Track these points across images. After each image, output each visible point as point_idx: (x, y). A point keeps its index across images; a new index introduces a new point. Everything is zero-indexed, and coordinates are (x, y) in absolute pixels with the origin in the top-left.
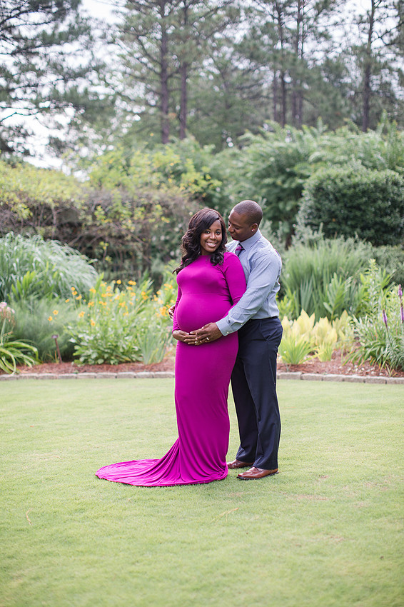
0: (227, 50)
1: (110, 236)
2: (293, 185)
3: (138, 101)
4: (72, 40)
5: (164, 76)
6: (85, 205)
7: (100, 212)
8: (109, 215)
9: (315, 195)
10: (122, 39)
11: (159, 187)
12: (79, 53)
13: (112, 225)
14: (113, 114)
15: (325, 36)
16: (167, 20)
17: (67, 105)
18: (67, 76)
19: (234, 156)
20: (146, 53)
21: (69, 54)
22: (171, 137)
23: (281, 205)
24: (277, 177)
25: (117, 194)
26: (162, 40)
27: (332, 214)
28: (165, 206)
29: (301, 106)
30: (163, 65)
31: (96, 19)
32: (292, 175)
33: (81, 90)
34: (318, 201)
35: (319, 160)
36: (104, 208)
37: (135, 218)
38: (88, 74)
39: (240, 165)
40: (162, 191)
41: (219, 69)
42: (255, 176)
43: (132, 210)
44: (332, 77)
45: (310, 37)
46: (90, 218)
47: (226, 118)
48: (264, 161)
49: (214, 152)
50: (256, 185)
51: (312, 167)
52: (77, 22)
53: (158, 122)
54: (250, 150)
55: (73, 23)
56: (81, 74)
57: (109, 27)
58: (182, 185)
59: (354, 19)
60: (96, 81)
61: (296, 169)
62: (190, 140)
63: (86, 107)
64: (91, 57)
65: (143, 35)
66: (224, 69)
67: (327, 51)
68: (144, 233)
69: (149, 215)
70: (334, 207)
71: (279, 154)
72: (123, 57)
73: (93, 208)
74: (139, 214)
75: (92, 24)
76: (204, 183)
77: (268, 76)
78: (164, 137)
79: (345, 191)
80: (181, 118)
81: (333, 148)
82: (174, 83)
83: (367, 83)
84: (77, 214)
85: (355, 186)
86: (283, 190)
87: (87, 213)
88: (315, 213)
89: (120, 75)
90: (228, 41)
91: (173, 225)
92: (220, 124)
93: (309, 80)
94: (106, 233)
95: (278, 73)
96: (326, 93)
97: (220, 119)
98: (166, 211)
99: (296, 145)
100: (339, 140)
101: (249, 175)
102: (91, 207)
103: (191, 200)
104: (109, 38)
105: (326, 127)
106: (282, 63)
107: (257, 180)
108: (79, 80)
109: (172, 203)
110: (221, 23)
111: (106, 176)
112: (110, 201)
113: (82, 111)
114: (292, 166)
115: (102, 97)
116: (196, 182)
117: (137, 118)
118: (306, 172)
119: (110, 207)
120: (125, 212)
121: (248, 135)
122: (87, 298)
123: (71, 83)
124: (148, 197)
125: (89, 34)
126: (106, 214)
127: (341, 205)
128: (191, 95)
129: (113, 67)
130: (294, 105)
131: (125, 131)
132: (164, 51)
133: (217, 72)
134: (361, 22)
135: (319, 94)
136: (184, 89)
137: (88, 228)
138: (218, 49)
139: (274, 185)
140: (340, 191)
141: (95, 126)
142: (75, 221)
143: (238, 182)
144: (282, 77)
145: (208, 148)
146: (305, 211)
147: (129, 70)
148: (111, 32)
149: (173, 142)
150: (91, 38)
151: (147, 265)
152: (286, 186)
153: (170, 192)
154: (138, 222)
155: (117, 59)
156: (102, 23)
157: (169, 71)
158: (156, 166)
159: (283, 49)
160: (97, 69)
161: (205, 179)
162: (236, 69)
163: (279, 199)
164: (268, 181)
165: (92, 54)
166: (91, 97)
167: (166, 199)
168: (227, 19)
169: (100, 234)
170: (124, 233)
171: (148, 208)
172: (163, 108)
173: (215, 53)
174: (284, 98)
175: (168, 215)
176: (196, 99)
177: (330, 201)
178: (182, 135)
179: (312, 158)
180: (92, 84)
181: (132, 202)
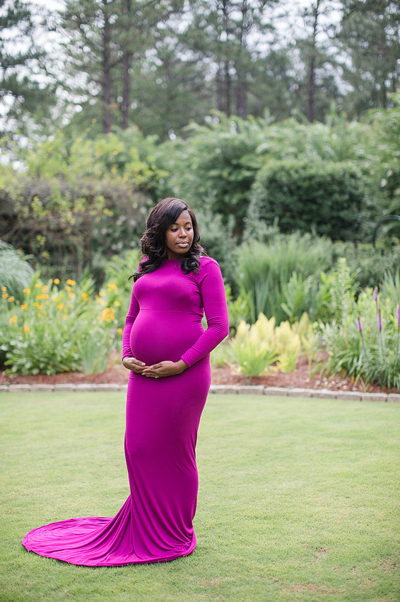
0: (171, 41)
1: (48, 229)
2: (240, 178)
3: (79, 91)
4: (11, 25)
5: (107, 65)
6: (21, 195)
7: (37, 204)
8: (48, 206)
9: (268, 188)
10: (64, 26)
11: (101, 177)
12: (18, 39)
13: (51, 217)
14: (54, 102)
15: (270, 27)
16: (109, 7)
17: (6, 93)
18: (6, 63)
19: (178, 147)
20: (88, 42)
21: (8, 40)
22: (114, 127)
23: (227, 198)
24: (222, 169)
25: (55, 184)
26: (104, 28)
27: (286, 208)
28: (108, 197)
29: (245, 98)
30: (106, 54)
31: (37, 5)
32: (238, 167)
33: (20, 78)
34: (271, 194)
35: (265, 152)
36: (41, 199)
37: (76, 210)
38: (28, 61)
39: (185, 156)
40: (105, 181)
41: (162, 60)
42: (200, 168)
43: (72, 201)
44: (277, 69)
45: (254, 29)
46: (26, 210)
47: (169, 110)
48: (210, 153)
49: (157, 143)
50: (201, 177)
51: (260, 159)
52: (16, 7)
53: (99, 112)
54: (196, 141)
55: (12, 7)
56: (21, 60)
57: (50, 14)
58: (127, 175)
59: (299, 12)
60: (36, 69)
61: (244, 160)
62: (133, 130)
63: (24, 94)
64: (31, 44)
65: (85, 23)
66: (168, 59)
67: (272, 43)
68: (85, 226)
69: (90, 207)
70: (288, 200)
71: (225, 145)
72: (64, 45)
73: (29, 200)
74: (80, 205)
75: (32, 9)
76: (149, 173)
77: (212, 68)
78: (106, 128)
79: (300, 183)
80: (124, 108)
81: (281, 140)
82: (116, 73)
83: (311, 76)
84: (12, 205)
85: (311, 178)
86: (229, 183)
87: (23, 204)
88: (268, 207)
89: (61, 65)
90: (171, 31)
91: (115, 217)
92: (163, 116)
93: (254, 73)
94: (44, 226)
95: (223, 65)
96: (271, 84)
97: (162, 110)
98: (110, 203)
99: (242, 137)
100: (287, 132)
101: (195, 167)
102: (27, 198)
103: (135, 191)
104: (50, 25)
105: (273, 118)
106: (227, 54)
107: (202, 172)
108: (18, 67)
109: (115, 195)
110: (164, 13)
111: (44, 165)
112: (47, 192)
113: (21, 99)
114: (238, 157)
115: (42, 86)
116: (141, 173)
117: (79, 109)
118: (254, 165)
119: (48, 199)
120: (64, 203)
121: (193, 125)
122: (20, 299)
123: (10, 71)
124: (90, 188)
125: (29, 19)
126: (44, 206)
127: (295, 198)
128: (134, 85)
129: (53, 56)
130: (238, 97)
131: (66, 122)
132: (106, 39)
133: (159, 63)
134: (306, 14)
135: (264, 87)
136: (126, 79)
137: (25, 220)
138: (161, 39)
139: (220, 177)
140: (294, 183)
141: (35, 115)
142: (10, 213)
143: (182, 174)
144: (227, 68)
145: (152, 139)
146: (256, 204)
147: (70, 59)
148: (51, 18)
149: (115, 132)
150: (31, 25)
151: (87, 261)
152: (233, 178)
153: (114, 183)
154: (79, 214)
155: (59, 47)
156: (42, 9)
157: (111, 61)
158: (98, 154)
159: (228, 40)
160: (37, 56)
161: (150, 169)
162: (179, 61)
163: (225, 192)
164: (214, 173)
165: (32, 40)
166: (30, 86)
167: (109, 190)
168: (170, 9)
169: (37, 227)
170: (63, 226)
171: (90, 199)
172: (104, 97)
173: (159, 44)
174: (227, 91)
175: (111, 207)
176: (139, 90)
177: (284, 194)
178: (124, 125)
179: (260, 149)
180: (32, 72)
181: (73, 193)
